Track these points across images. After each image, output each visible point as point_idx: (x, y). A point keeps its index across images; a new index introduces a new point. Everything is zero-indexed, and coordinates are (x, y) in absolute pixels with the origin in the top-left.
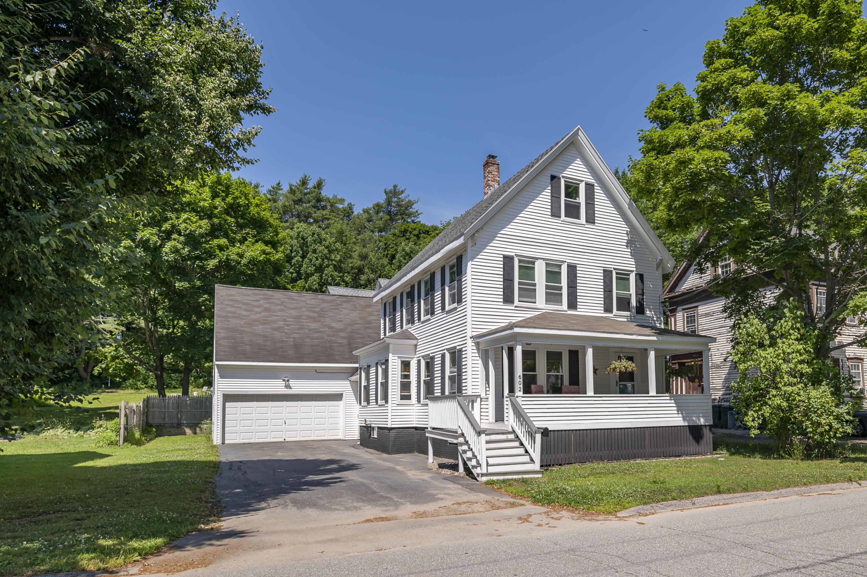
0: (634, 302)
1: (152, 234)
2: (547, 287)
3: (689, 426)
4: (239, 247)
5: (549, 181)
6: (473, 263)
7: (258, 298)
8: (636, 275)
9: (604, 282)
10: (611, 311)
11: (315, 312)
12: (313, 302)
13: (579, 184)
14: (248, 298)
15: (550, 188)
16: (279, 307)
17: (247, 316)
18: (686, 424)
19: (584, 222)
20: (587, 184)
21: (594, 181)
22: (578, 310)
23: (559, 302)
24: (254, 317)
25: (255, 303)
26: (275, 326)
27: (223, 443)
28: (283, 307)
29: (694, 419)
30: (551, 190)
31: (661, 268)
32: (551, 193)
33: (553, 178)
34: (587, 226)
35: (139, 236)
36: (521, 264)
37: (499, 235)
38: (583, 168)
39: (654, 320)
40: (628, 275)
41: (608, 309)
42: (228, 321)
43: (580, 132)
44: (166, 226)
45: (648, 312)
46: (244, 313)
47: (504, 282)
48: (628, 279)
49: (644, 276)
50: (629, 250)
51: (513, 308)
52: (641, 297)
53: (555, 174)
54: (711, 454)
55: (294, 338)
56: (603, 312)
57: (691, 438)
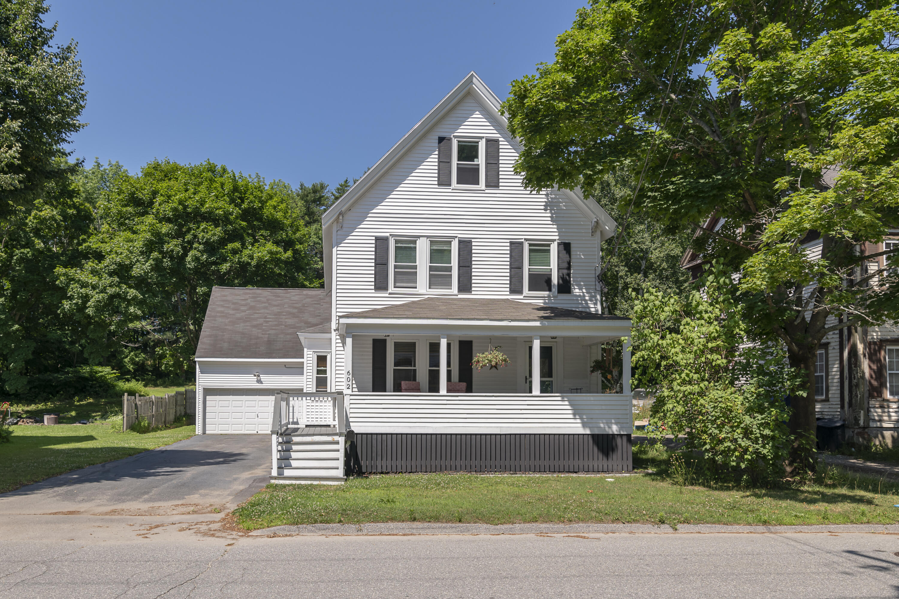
0: (555, 280)
1: (176, 245)
2: (431, 269)
3: (593, 435)
4: (251, 250)
5: (437, 145)
6: (339, 249)
7: (247, 296)
8: (559, 244)
9: (511, 257)
10: (520, 292)
11: (296, 308)
12: (296, 298)
13: (478, 142)
14: (238, 297)
15: (437, 153)
16: (263, 305)
17: (233, 315)
18: (588, 432)
19: (484, 187)
20: (488, 141)
21: (498, 135)
22: (473, 293)
23: (449, 285)
24: (238, 315)
25: (243, 302)
26: (255, 323)
27: (204, 433)
28: (266, 305)
29: (602, 425)
30: (439, 155)
31: (598, 233)
32: (439, 158)
33: (441, 140)
34: (487, 191)
35: (165, 247)
36: (399, 245)
37: (370, 215)
38: (484, 122)
39: (585, 300)
40: (549, 245)
41: (516, 288)
42: (215, 320)
43: (474, 78)
44: (189, 237)
45: (577, 290)
46: (231, 312)
47: (375, 267)
48: (548, 251)
49: (572, 246)
50: (549, 215)
51: (387, 295)
52: (565, 272)
53: (443, 135)
54: (628, 471)
55: (269, 334)
56: (508, 293)
57: (596, 449)
